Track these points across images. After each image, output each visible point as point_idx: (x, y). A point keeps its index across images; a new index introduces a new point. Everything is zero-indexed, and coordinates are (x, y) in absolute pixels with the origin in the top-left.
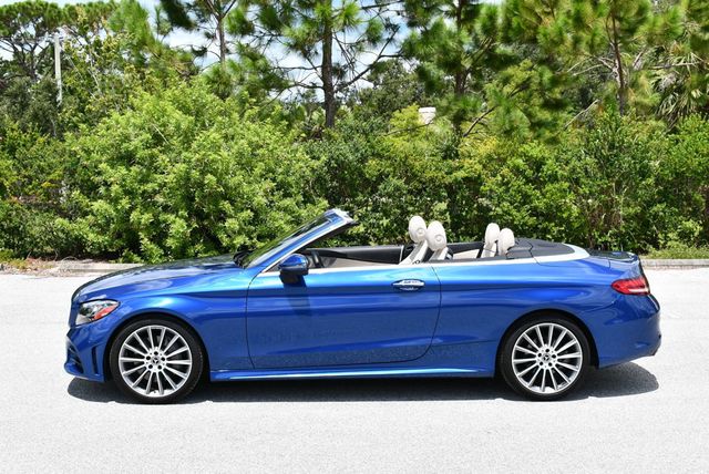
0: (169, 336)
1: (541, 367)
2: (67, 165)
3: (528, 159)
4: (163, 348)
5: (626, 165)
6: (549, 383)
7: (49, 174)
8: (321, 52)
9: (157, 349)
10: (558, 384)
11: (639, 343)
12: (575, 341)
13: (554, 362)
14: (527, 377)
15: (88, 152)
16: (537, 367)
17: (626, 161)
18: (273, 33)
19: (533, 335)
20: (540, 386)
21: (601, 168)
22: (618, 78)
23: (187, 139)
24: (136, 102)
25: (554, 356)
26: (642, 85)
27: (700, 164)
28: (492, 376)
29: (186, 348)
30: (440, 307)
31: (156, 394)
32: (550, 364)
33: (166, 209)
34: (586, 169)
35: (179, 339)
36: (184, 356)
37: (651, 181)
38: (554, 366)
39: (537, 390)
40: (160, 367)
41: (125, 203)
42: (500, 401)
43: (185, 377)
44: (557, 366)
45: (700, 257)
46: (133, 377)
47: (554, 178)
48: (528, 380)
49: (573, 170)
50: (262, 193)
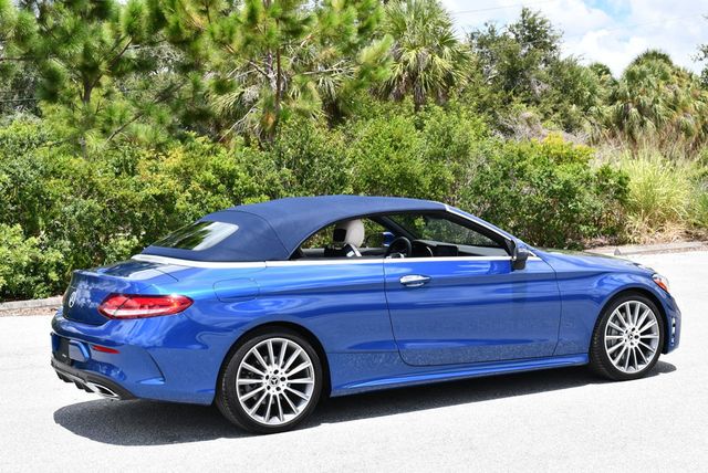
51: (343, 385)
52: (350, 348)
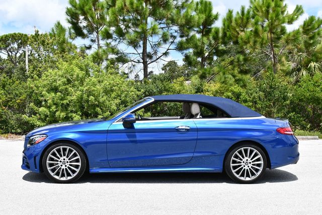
0: (70, 151)
1: (244, 168)
2: (28, 93)
3: (233, 93)
4: (67, 157)
5: (277, 95)
6: (248, 176)
7: (20, 96)
8: (142, 46)
9: (65, 157)
10: (252, 176)
11: (290, 157)
12: (260, 156)
13: (250, 165)
14: (238, 173)
15: (38, 87)
16: (242, 168)
17: (277, 93)
18: (121, 38)
19: (240, 153)
20: (244, 177)
21: (266, 97)
22: (273, 59)
23: (82, 82)
24: (60, 66)
25: (250, 163)
26: (283, 62)
27: (310, 95)
28: (222, 172)
29: (79, 157)
30: (197, 139)
31: (64, 179)
32: (248, 167)
33: (72, 111)
34: (260, 97)
35: (75, 153)
36: (77, 161)
37: (288, 102)
38: (250, 167)
39: (242, 178)
40: (66, 166)
41: (53, 108)
42: (225, 184)
43: (78, 171)
44: (252, 167)
45: (311, 135)
46: (53, 170)
47: (245, 101)
48: (238, 174)
49: (254, 98)
50: (114, 105)
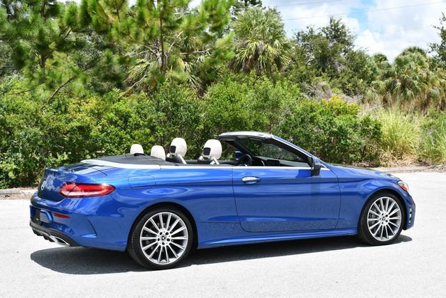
3: (117, 112)
5: (186, 117)
21: (169, 119)
37: (202, 127)
49: (151, 121)
51: (205, 242)
52: (209, 220)
